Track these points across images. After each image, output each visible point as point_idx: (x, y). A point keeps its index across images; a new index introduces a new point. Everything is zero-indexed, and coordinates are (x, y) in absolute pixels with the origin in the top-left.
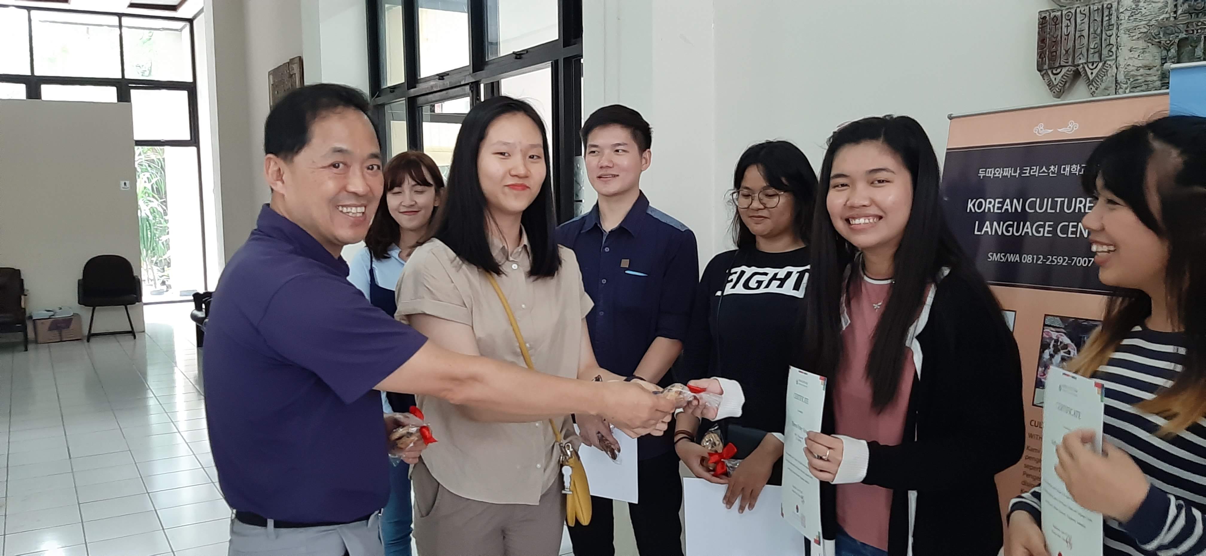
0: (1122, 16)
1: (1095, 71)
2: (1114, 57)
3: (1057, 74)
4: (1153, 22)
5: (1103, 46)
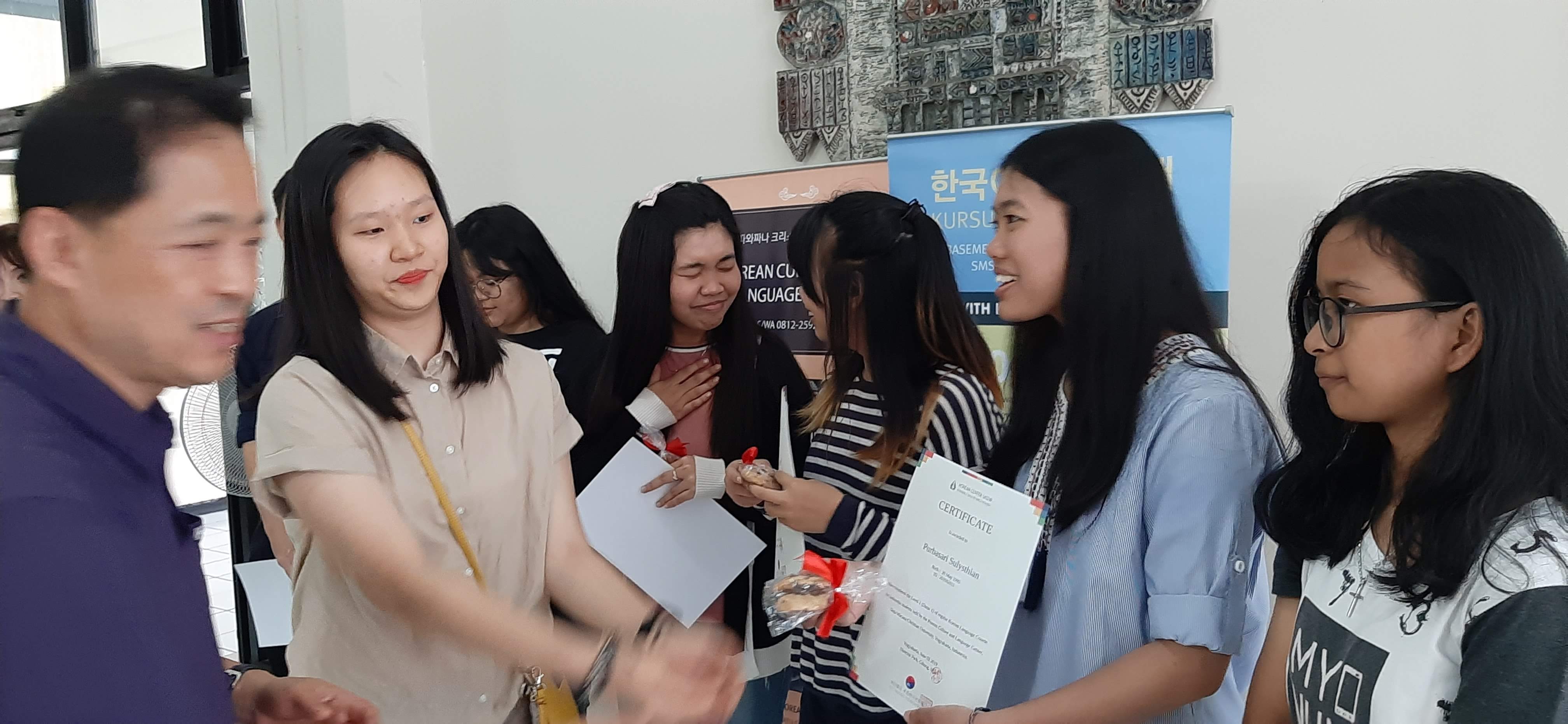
0: (852, 81)
1: (832, 135)
2: (847, 121)
3: (798, 137)
4: (879, 88)
5: (838, 110)
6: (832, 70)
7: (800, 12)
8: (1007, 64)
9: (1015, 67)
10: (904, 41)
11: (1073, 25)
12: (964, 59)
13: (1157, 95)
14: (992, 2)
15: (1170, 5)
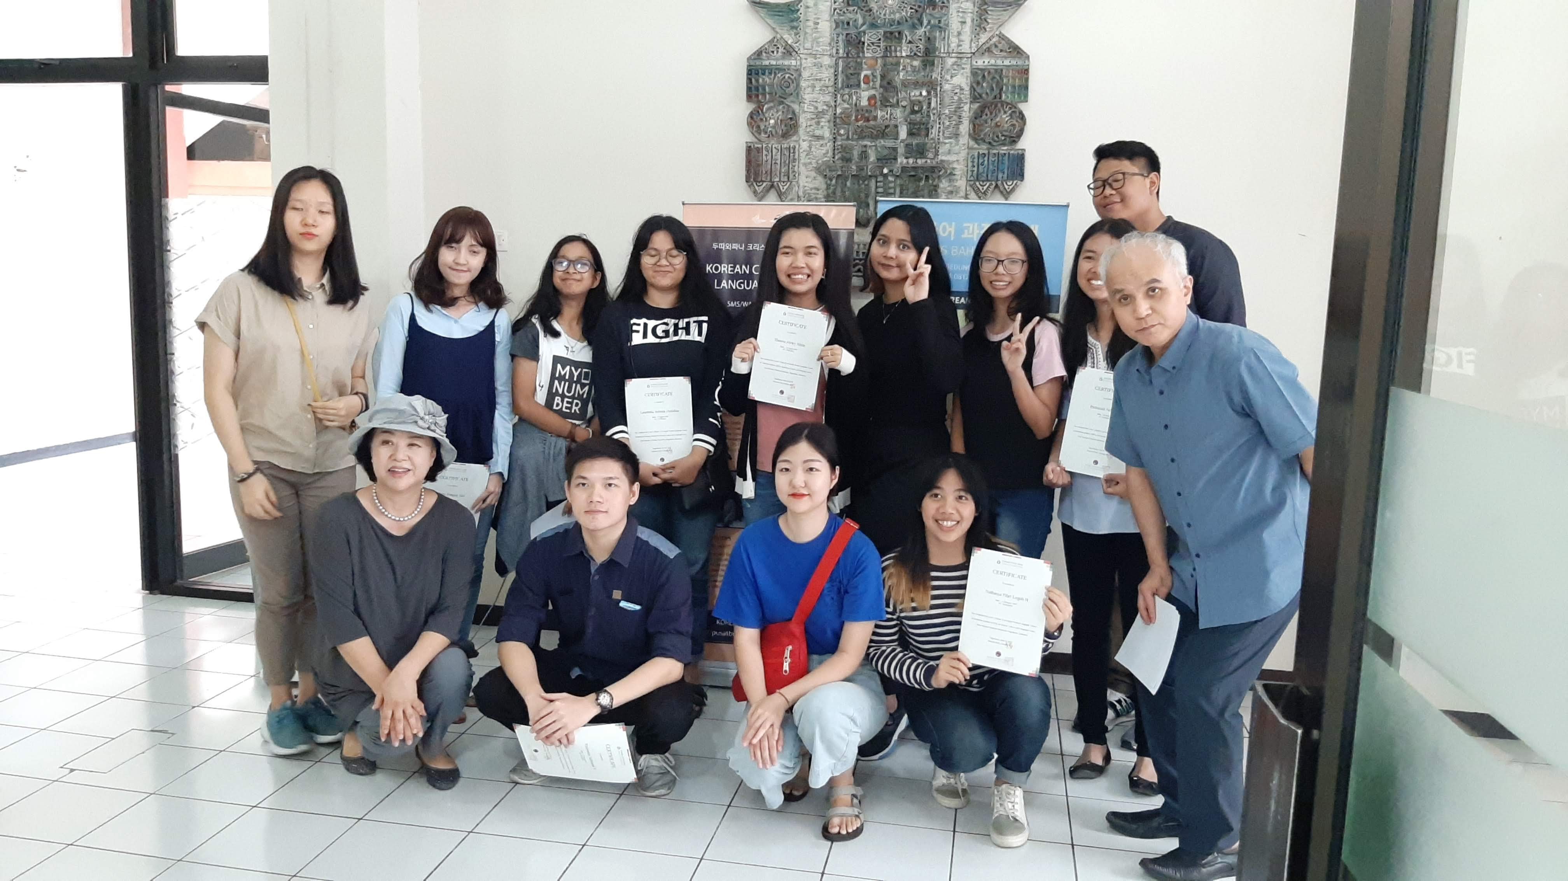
0: (801, 155)
1: (785, 187)
2: (797, 180)
3: (761, 186)
4: (821, 162)
5: (790, 172)
6: (788, 147)
7: (766, 106)
8: (906, 158)
9: (911, 161)
10: (840, 135)
11: (947, 141)
12: (879, 152)
13: (993, 187)
14: (899, 120)
15: (1003, 138)
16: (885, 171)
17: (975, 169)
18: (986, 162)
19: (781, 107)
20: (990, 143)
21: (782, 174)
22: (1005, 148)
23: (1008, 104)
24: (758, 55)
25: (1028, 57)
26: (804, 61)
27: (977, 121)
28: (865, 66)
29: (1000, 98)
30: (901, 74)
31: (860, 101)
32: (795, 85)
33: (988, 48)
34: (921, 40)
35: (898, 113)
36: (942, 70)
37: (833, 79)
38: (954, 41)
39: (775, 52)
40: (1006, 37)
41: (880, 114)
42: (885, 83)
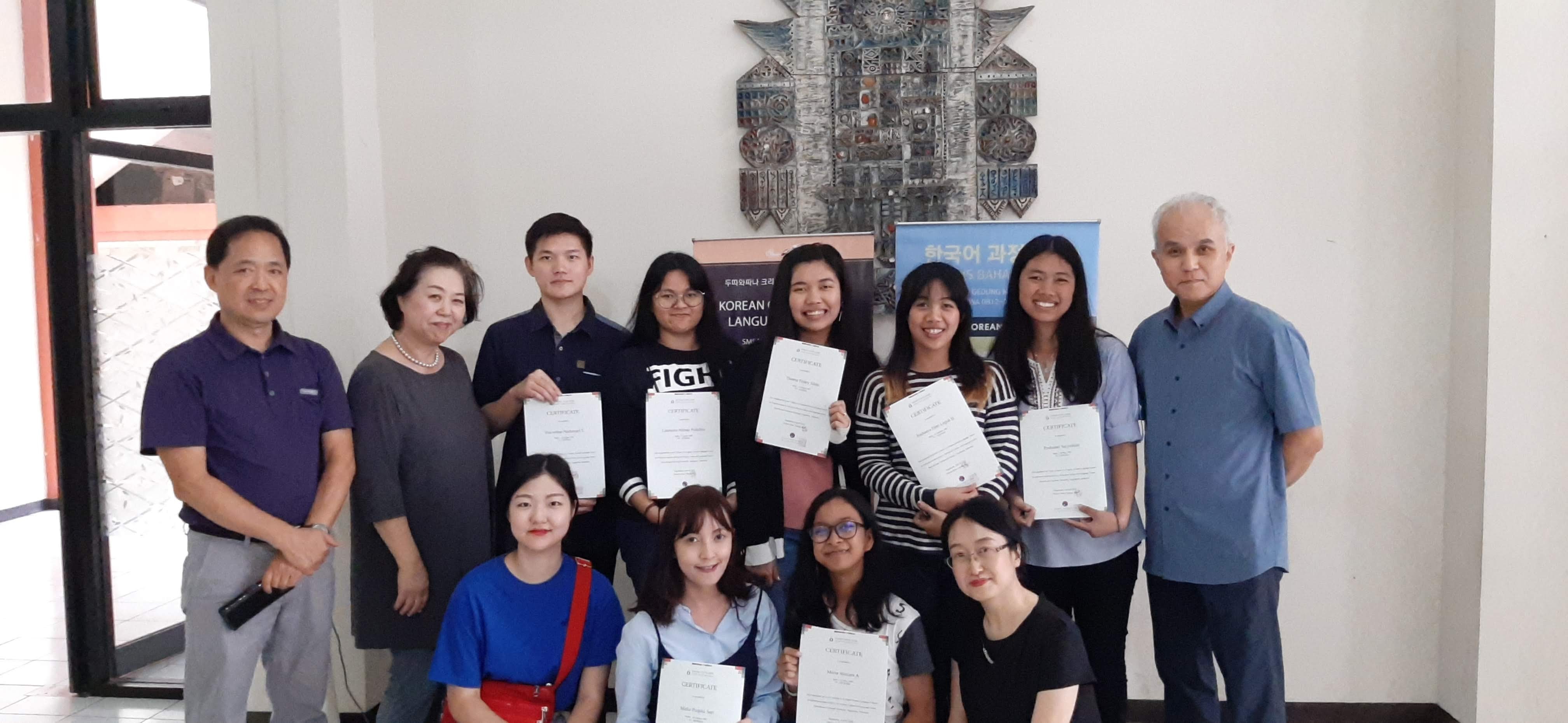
0: (799, 180)
1: (784, 215)
2: (796, 206)
3: (757, 214)
4: (820, 186)
5: (788, 198)
6: (785, 172)
7: (759, 131)
8: (912, 179)
9: (917, 181)
10: (840, 157)
11: (954, 159)
12: (882, 173)
13: (1005, 205)
14: (902, 140)
15: (1013, 154)
16: (891, 193)
17: (986, 187)
18: (996, 180)
19: (776, 131)
20: (1000, 160)
21: (781, 201)
22: (1017, 164)
23: (1016, 118)
24: (749, 77)
25: (1035, 70)
26: (797, 82)
27: (985, 138)
28: (862, 85)
29: (1008, 112)
30: (902, 92)
31: (860, 122)
32: (789, 107)
33: (993, 61)
34: (921, 55)
35: (901, 133)
36: (944, 87)
37: (829, 100)
38: (956, 55)
39: (767, 74)
40: (1011, 50)
41: (881, 134)
42: (886, 102)
